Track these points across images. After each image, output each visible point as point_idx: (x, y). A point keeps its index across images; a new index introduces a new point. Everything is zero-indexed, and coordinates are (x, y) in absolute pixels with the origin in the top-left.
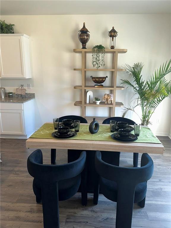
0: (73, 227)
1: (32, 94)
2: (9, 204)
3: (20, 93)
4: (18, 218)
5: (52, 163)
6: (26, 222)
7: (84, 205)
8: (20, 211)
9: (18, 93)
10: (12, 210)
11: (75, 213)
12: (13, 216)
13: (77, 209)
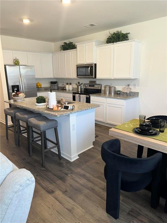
0: (133, 222)
1: (136, 92)
2: (91, 176)
3: (126, 92)
4: (93, 190)
5: (137, 157)
6: (97, 195)
7: (152, 208)
8: (96, 185)
9: (125, 91)
10: (91, 182)
11: (141, 211)
12: (89, 186)
13: (144, 207)
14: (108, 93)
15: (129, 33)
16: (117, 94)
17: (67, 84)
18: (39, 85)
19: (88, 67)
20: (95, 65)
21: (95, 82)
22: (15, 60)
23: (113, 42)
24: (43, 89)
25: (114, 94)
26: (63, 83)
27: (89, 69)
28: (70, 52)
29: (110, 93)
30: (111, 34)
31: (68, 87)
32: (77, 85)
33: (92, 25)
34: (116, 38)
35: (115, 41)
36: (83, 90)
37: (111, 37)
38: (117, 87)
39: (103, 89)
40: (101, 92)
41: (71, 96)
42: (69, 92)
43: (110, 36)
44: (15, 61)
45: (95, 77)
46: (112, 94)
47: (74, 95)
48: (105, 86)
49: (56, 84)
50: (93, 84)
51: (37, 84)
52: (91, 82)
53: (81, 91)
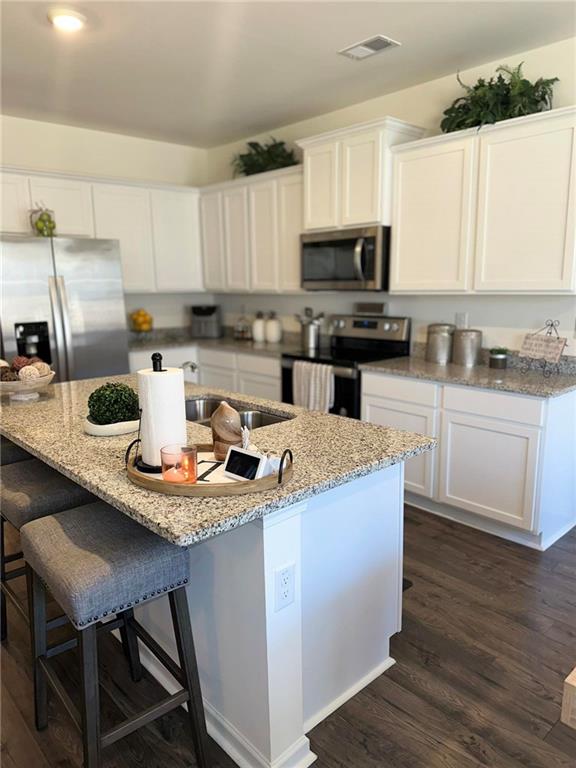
9: (531, 354)
14: (443, 358)
15: (556, 79)
16: (493, 364)
17: (260, 316)
18: (141, 319)
19: (352, 243)
20: (387, 231)
21: (380, 307)
22: (35, 212)
23: (477, 123)
24: (160, 336)
25: (475, 366)
26: (243, 312)
27: (358, 249)
28: (274, 183)
29: (455, 358)
30: (464, 86)
31: (259, 329)
32: (301, 322)
33: (378, 45)
34: (491, 104)
35: (490, 118)
36: (325, 343)
37: (462, 102)
38: (487, 331)
39: (418, 337)
40: (408, 354)
41: (274, 367)
42: (266, 350)
43: (458, 100)
44: (36, 217)
45: (385, 286)
46: (463, 364)
47: (287, 364)
48: (430, 326)
49: (213, 317)
50: (370, 315)
51: (135, 317)
52: (362, 307)
53: (318, 349)
